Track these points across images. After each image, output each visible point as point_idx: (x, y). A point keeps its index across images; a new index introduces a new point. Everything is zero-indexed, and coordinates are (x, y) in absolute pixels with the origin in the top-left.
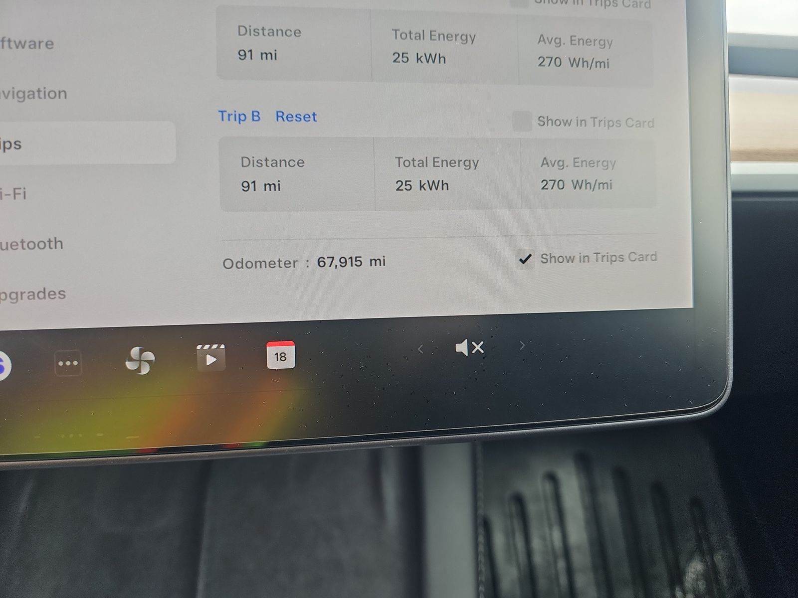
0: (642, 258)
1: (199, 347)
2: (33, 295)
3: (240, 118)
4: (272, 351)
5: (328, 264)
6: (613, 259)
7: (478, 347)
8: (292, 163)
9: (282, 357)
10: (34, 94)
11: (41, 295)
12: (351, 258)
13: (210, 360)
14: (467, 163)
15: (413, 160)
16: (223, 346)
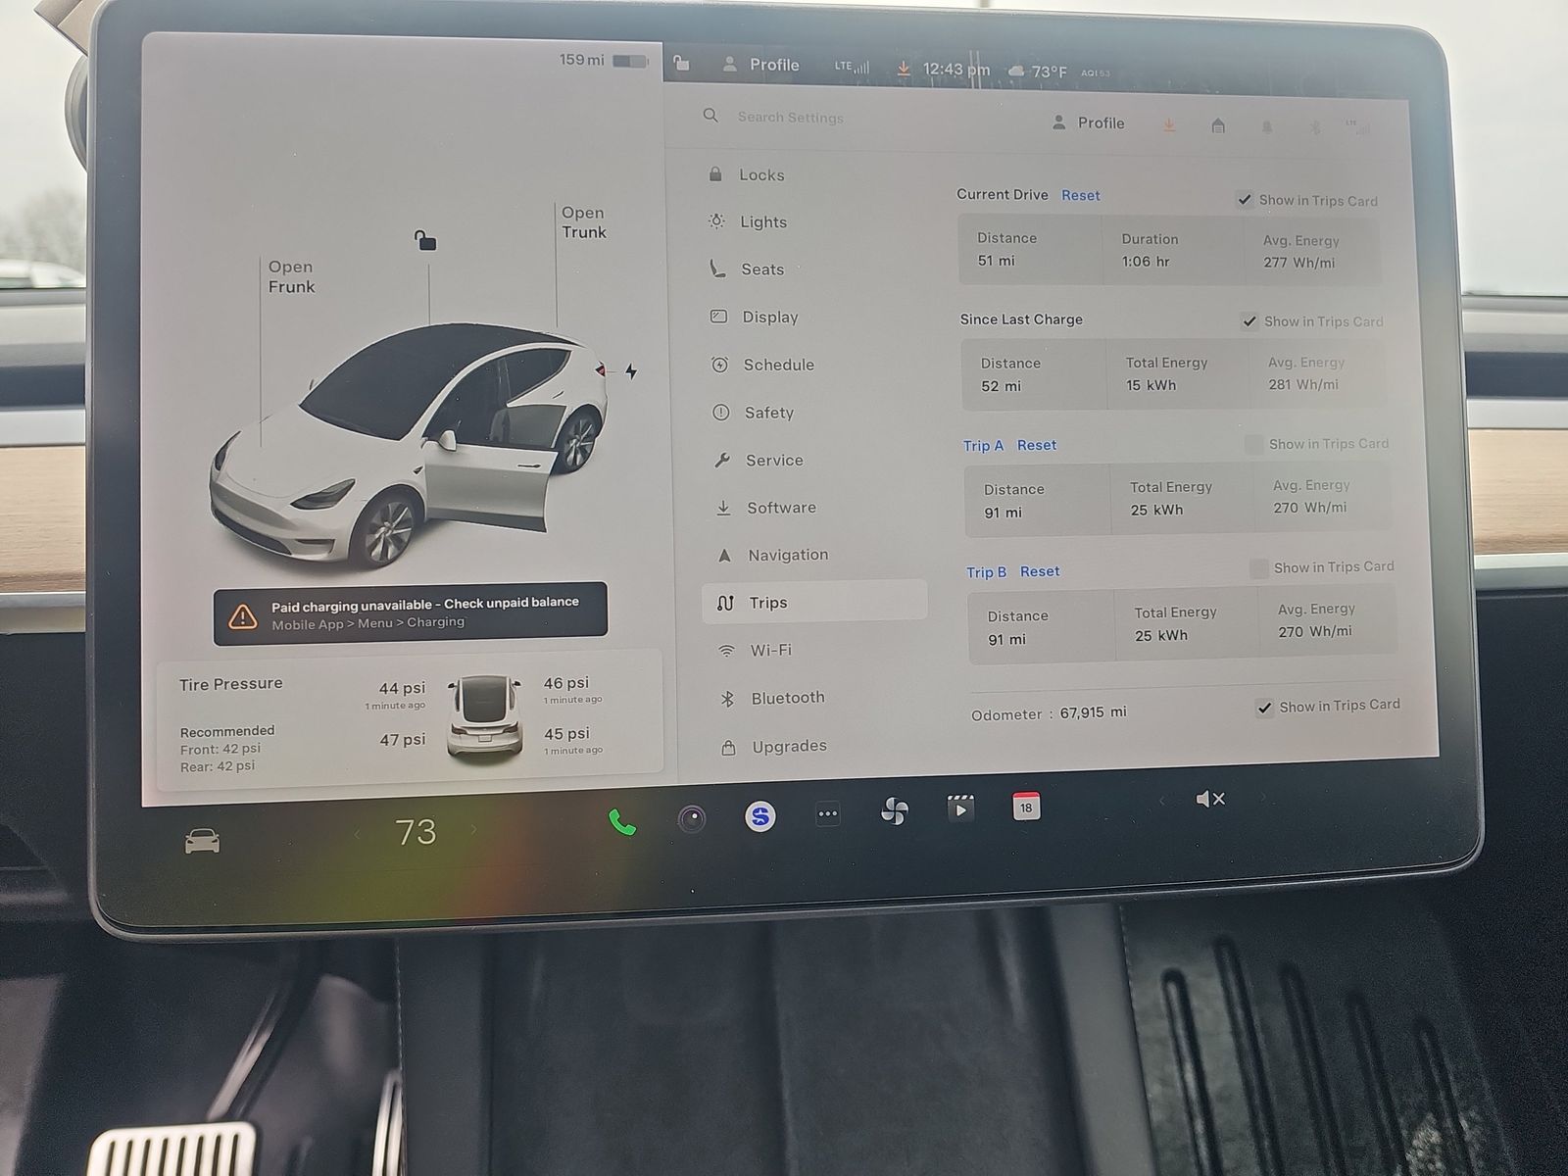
0: (1384, 705)
1: (950, 798)
2: (796, 748)
3: (988, 574)
4: (1018, 801)
5: (1070, 715)
6: (1353, 707)
7: (1219, 799)
8: (1036, 617)
9: (1028, 808)
10: (798, 556)
11: (804, 747)
12: (1093, 709)
13: (960, 811)
14: (1205, 613)
15: (1153, 611)
16: (972, 797)
